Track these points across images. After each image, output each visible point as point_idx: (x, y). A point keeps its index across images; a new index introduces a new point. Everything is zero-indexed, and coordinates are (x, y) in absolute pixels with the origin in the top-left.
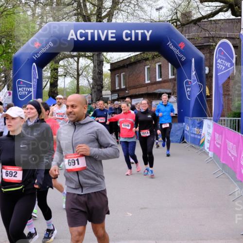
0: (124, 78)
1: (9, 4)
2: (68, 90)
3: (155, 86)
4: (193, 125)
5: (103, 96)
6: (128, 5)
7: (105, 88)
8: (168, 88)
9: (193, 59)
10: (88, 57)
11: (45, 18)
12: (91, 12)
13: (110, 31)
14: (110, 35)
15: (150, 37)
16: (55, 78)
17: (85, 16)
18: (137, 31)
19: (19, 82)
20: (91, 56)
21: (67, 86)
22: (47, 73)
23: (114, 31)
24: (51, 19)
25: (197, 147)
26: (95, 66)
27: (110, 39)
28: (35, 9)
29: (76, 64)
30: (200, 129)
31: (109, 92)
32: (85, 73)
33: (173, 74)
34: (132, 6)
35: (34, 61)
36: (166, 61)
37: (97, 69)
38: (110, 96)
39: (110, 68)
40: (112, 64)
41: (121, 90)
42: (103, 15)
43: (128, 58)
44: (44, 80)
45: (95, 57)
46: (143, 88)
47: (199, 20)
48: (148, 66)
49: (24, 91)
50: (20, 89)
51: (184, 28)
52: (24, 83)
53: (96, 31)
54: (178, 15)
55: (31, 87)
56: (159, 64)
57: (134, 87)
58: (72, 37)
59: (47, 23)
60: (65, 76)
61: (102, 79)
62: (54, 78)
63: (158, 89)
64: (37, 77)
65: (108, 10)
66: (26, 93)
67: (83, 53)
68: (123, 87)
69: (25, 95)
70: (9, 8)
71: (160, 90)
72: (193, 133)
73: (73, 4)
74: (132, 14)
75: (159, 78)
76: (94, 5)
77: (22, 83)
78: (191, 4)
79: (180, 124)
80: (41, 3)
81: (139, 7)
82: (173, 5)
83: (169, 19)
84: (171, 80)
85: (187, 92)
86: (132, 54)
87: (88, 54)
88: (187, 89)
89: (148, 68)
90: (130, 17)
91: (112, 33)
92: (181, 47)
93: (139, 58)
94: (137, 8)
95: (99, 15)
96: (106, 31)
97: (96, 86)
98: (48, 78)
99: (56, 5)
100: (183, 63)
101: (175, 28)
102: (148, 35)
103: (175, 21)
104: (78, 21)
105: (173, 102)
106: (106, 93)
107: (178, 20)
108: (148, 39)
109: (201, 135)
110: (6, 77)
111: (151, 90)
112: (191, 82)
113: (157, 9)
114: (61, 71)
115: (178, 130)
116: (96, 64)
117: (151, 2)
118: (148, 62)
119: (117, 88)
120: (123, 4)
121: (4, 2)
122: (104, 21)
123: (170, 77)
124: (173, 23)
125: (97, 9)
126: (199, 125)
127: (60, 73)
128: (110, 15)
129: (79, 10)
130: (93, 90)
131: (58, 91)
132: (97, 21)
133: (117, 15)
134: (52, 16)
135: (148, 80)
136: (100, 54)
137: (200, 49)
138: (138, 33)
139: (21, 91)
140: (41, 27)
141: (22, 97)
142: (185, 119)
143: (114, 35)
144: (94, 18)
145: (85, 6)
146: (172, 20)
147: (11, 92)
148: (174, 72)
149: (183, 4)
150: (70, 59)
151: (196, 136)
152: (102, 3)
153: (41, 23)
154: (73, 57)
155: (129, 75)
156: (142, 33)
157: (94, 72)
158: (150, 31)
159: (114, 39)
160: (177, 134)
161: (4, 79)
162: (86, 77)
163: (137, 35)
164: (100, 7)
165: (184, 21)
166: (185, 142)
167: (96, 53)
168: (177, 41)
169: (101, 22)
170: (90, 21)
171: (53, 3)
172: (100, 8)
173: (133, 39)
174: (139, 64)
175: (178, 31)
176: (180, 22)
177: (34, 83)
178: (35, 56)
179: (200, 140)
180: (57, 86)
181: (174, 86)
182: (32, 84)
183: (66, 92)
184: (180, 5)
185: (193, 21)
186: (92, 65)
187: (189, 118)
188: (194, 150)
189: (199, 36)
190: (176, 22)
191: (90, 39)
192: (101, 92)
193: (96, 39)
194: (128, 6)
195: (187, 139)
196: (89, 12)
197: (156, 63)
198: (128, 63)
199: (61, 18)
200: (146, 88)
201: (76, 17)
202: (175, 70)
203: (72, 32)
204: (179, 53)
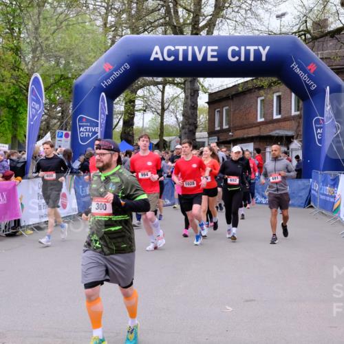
0: (228, 115)
1: (72, 11)
2: (148, 131)
3: (271, 126)
4: (325, 182)
6: (236, 10)
7: (200, 129)
8: (290, 129)
9: (328, 88)
10: (177, 84)
11: (120, 29)
12: (184, 20)
13: (210, 48)
14: (210, 54)
15: (267, 55)
16: (132, 114)
17: (175, 27)
18: (248, 48)
19: (81, 119)
20: (181, 84)
21: (146, 125)
22: (119, 106)
23: (216, 48)
24: (128, 31)
25: (329, 213)
26: (186, 98)
27: (209, 59)
28: (107, 18)
29: (160, 93)
30: (334, 187)
31: (205, 134)
32: (173, 107)
33: (298, 109)
35: (101, 89)
36: (288, 90)
37: (189, 100)
38: (206, 140)
39: (207, 100)
40: (210, 95)
41: (222, 131)
42: (201, 25)
43: (234, 86)
44: (115, 116)
45: (188, 84)
46: (254, 129)
47: (339, 31)
48: (263, 98)
49: (87, 131)
50: (82, 129)
51: (316, 44)
53: (190, 48)
54: (308, 24)
55: (98, 126)
56: (278, 94)
57: (241, 127)
58: (156, 56)
59: (122, 36)
60: (145, 111)
61: (197, 115)
62: (130, 114)
63: (272, 131)
64: (107, 113)
65: (209, 17)
66: (90, 134)
67: (170, 79)
68: (225, 127)
69: (89, 138)
70: (72, 16)
71: (277, 131)
72: (323, 194)
73: (159, 10)
74: (243, 24)
75: (277, 115)
76: (189, 11)
77: (84, 120)
78: (327, 8)
79: (305, 181)
80: (115, 9)
81: (253, 13)
82: (301, 10)
84: (295, 117)
85: (317, 134)
86: (240, 80)
87: (178, 80)
88: (316, 131)
89: (262, 101)
90: (240, 28)
91: (212, 51)
92: (310, 70)
93: (250, 86)
94: (249, 15)
95: (195, 24)
96: (204, 48)
97: (188, 126)
98: (121, 113)
99: (136, 12)
100: (313, 93)
101: (304, 43)
102: (264, 53)
103: (302, 33)
104: (165, 34)
105: (296, 150)
106: (201, 135)
107: (307, 31)
108: (264, 59)
109: (335, 197)
110: (63, 112)
111: (265, 131)
112: (323, 120)
113: (278, 17)
114: (139, 104)
115: (303, 189)
116: (189, 94)
117: (270, 7)
118: (262, 91)
119: (217, 128)
120: (230, 10)
122: (201, 33)
123: (294, 113)
124: (300, 36)
125: (193, 17)
126: (332, 183)
128: (211, 25)
129: (167, 19)
130: (183, 131)
131: (134, 132)
132: (192, 34)
133: (220, 24)
134: (130, 27)
135: (261, 118)
136: (195, 79)
137: (337, 73)
138: (249, 50)
139: (83, 131)
140: (113, 42)
142: (313, 174)
143: (215, 53)
144: (188, 30)
145: (176, 12)
146: (299, 32)
147: (70, 133)
148: (298, 107)
149: (315, 8)
150: (152, 87)
151: (328, 198)
152: (200, 8)
153: (114, 37)
154: (156, 84)
155: (235, 111)
156: (255, 50)
157: (185, 104)
158: (268, 48)
159: (216, 59)
160: (300, 194)
161: (60, 114)
162: (173, 112)
163: (247, 53)
164: (197, 14)
165: (316, 33)
166: (312, 207)
167: (190, 79)
168: (305, 62)
169: (197, 34)
170: (182, 33)
171: (131, 9)
173: (243, 59)
174: (248, 96)
175: (306, 47)
176: (311, 35)
177: (102, 120)
178: (104, 83)
179: (334, 203)
180: (132, 124)
181: (298, 126)
182: (99, 122)
184: (311, 10)
185: (329, 32)
186: (183, 96)
187: (319, 172)
188: (324, 217)
189: (337, 54)
190: (305, 35)
191: (181, 59)
192: (194, 134)
193: (190, 59)
194: (238, 12)
195: (314, 203)
196: (181, 21)
197: (274, 93)
198: (234, 93)
199: (141, 29)
200: (257, 128)
201: (163, 28)
202: (301, 103)
203: (157, 49)
204: (307, 79)
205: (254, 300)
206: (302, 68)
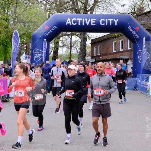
0: (100, 49)
1: (31, 2)
2: (64, 56)
3: (118, 54)
4: (143, 79)
5: (86, 60)
6: (104, 3)
7: (87, 55)
8: (127, 56)
9: (144, 37)
10: (77, 35)
11: (52, 11)
12: (81, 7)
13: (92, 20)
14: (92, 22)
15: (117, 23)
17: (76, 10)
18: (109, 19)
19: (35, 50)
20: (79, 35)
22: (52, 45)
23: (95, 19)
24: (56, 12)
25: (145, 93)
26: (81, 41)
27: (92, 24)
28: (46, 6)
29: (70, 39)
30: (147, 81)
31: (90, 57)
32: (75, 45)
34: (106, 4)
35: (44, 37)
36: (126, 38)
37: (83, 42)
38: (90, 60)
39: (91, 43)
40: (92, 40)
41: (97, 56)
42: (88, 9)
43: (102, 36)
44: (50, 49)
45: (82, 35)
46: (111, 55)
47: (149, 12)
50: (35, 55)
51: (139, 18)
52: (38, 51)
53: (83, 19)
54: (135, 9)
55: (43, 54)
56: (122, 40)
57: (106, 54)
58: (69, 23)
59: (53, 14)
61: (86, 49)
62: (56, 48)
63: (121, 56)
65: (91, 6)
66: (39, 57)
67: (74, 33)
68: (98, 54)
69: (39, 59)
70: (31, 5)
71: (121, 57)
72: (142, 84)
73: (69, 2)
74: (106, 9)
75: (121, 49)
76: (82, 3)
77: (37, 51)
78: (144, 2)
79: (134, 79)
80: (50, 2)
81: (111, 4)
82: (132, 3)
83: (129, 12)
84: (129, 50)
85: (139, 58)
86: (105, 34)
87: (78, 33)
88: (139, 57)
89: (115, 43)
90: (105, 11)
91: (93, 21)
92: (136, 29)
93: (109, 36)
94: (109, 5)
95: (85, 9)
96: (89, 19)
97: (82, 54)
98: (53, 48)
99: (59, 3)
100: (138, 40)
101: (133, 18)
102: (116, 22)
104: (72, 13)
105: (130, 65)
106: (88, 58)
107: (135, 12)
108: (116, 24)
109: (147, 86)
110: (27, 47)
111: (116, 57)
112: (142, 52)
113: (122, 6)
115: (133, 82)
116: (83, 40)
117: (119, 1)
118: (115, 39)
119: (95, 55)
120: (101, 3)
121: (27, 1)
122: (88, 13)
123: (129, 48)
124: (132, 14)
125: (85, 6)
126: (146, 79)
127: (60, 45)
128: (92, 9)
129: (73, 6)
130: (80, 56)
131: (58, 56)
132: (84, 13)
133: (96, 9)
134: (56, 10)
135: (114, 50)
136: (85, 33)
137: (148, 31)
138: (110, 21)
139: (36, 56)
140: (49, 17)
141: (36, 59)
142: (138, 76)
143: (94, 22)
144: (82, 11)
145: (77, 3)
147: (30, 56)
148: (131, 46)
149: (138, 2)
150: (66, 36)
151: (144, 86)
152: (88, 2)
153: (49, 14)
154: (68, 35)
155: (102, 48)
156: (112, 21)
157: (81, 44)
158: (118, 20)
159: (95, 25)
160: (132, 84)
161: (25, 48)
162: (75, 48)
163: (109, 22)
165: (139, 13)
166: (137, 90)
167: (83, 33)
168: (134, 26)
169: (86, 13)
170: (79, 13)
171: (57, 2)
172: (86, 5)
174: (109, 40)
175: (135, 20)
176: (136, 14)
177: (44, 51)
178: (45, 35)
179: (147, 88)
180: (57, 53)
181: (131, 54)
182: (43, 51)
183: (63, 57)
184: (137, 3)
185: (145, 13)
186: (80, 40)
187: (140, 75)
188: (142, 95)
189: (148, 23)
190: (134, 14)
191: (79, 24)
192: (85, 57)
193: (83, 24)
195: (138, 88)
196: (79, 7)
197: (120, 40)
198: (102, 39)
199: (62, 11)
200: (113, 55)
201: (71, 10)
202: (132, 44)
203: (69, 19)
204: (135, 34)
205: (113, 131)
206: (133, 29)
